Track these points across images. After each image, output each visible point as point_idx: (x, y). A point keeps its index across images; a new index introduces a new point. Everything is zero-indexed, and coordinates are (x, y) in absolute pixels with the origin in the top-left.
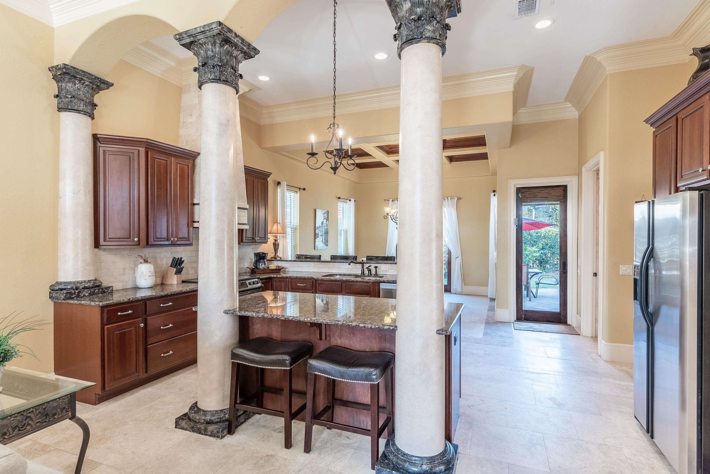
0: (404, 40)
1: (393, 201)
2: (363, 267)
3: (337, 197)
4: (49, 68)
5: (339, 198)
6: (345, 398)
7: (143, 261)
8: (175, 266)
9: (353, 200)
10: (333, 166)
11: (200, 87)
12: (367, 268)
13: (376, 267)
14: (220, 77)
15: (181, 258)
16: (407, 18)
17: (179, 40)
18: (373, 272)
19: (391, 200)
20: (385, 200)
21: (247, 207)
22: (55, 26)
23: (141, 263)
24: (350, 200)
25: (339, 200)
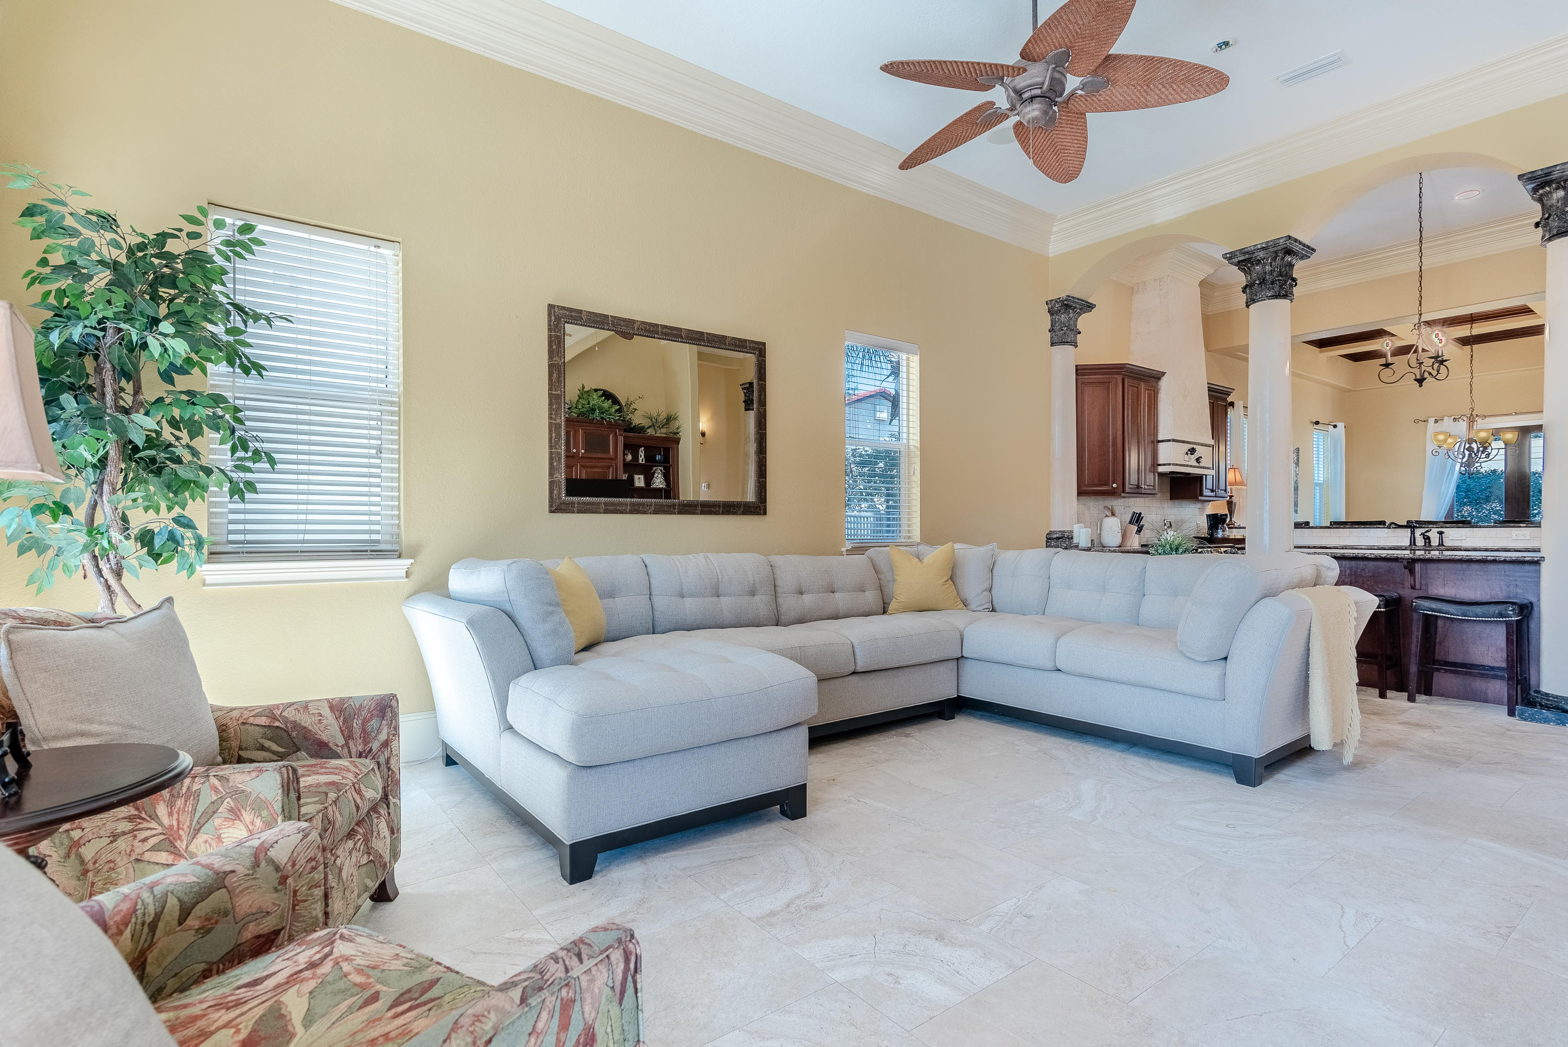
0: (1555, 232)
1: (1436, 421)
2: (1413, 533)
3: (1311, 422)
4: (1047, 302)
5: (1317, 423)
6: (1451, 659)
7: (1109, 514)
8: (1137, 522)
9: (1341, 425)
10: (1418, 377)
11: (1248, 306)
12: (1423, 534)
13: (1441, 533)
14: (1279, 293)
15: (1140, 513)
16: (1558, 208)
17: (1230, 258)
18: (1435, 542)
19: (1432, 420)
20: (1416, 421)
21: (1212, 442)
22: (1050, 255)
23: (1107, 516)
24: (1335, 426)
25: (1316, 426)
